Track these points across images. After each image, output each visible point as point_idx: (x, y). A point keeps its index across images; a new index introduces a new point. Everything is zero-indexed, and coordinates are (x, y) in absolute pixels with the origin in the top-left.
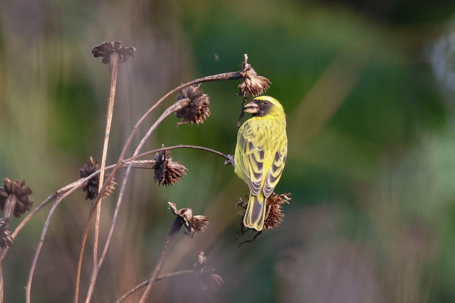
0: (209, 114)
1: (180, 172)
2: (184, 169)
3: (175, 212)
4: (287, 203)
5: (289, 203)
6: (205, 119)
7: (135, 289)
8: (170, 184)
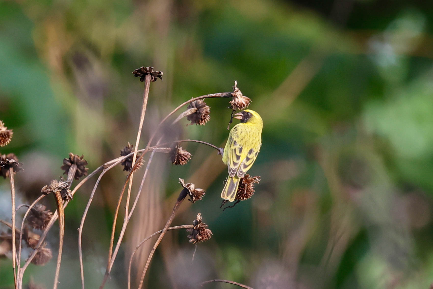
0: (209, 119)
1: (187, 157)
2: (190, 155)
3: (183, 185)
4: (258, 183)
5: (259, 183)
6: (206, 122)
7: (153, 235)
8: (179, 164)
